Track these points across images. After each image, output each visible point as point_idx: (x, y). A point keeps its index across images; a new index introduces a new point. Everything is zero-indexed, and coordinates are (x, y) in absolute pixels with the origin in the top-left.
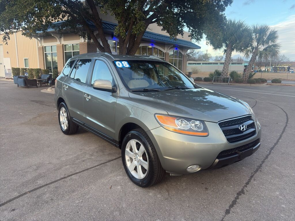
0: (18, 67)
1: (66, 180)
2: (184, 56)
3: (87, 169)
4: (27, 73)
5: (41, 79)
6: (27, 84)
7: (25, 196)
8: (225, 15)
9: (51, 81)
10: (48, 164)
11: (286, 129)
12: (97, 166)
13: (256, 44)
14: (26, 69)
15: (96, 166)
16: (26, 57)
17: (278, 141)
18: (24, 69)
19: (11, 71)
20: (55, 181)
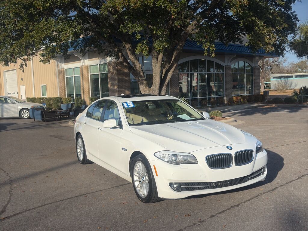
0: (34, 97)
1: (80, 197)
5: (61, 110)
6: (45, 117)
7: (47, 206)
9: (73, 112)
10: (66, 187)
14: (43, 99)
15: (108, 189)
16: (44, 84)
18: (41, 98)
20: (71, 198)
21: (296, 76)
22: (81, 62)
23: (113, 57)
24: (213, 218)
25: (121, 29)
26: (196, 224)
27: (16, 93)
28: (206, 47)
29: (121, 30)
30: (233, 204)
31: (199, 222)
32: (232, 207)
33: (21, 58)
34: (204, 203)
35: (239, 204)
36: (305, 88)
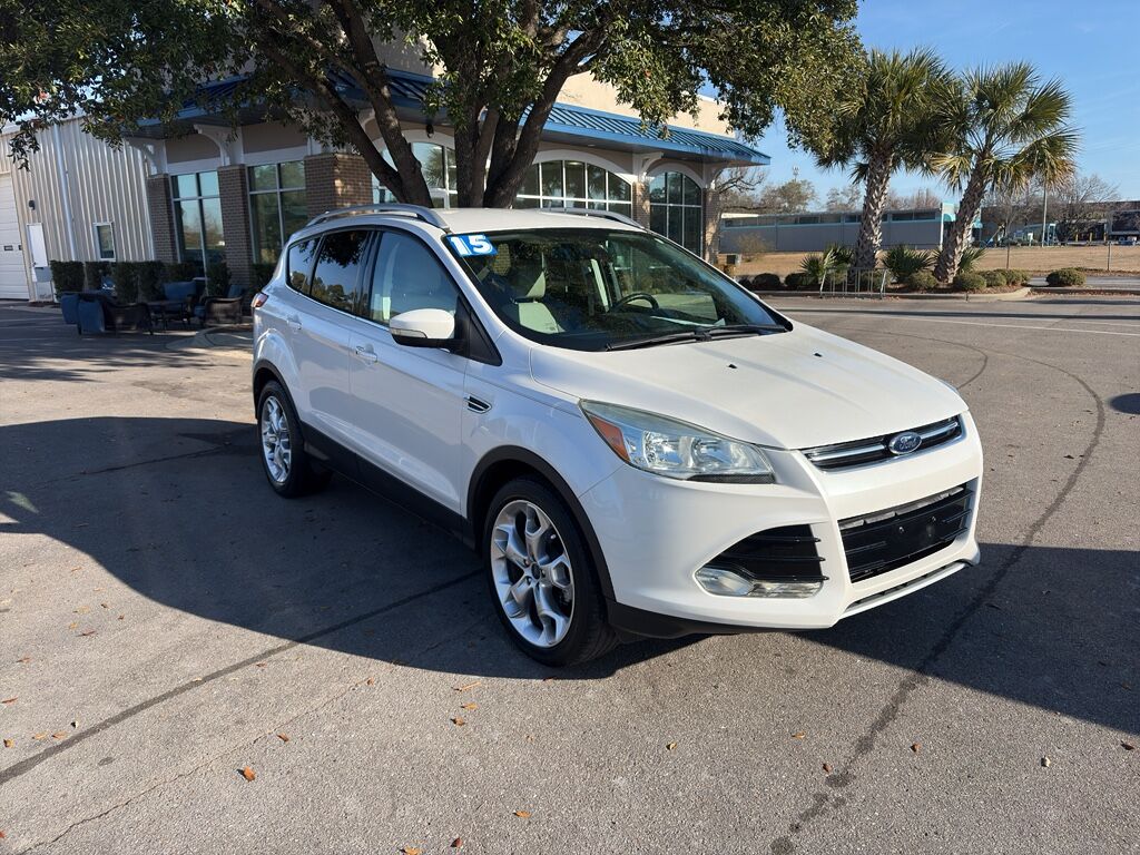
0: (74, 260)
2: (705, 193)
3: (358, 619)
4: (110, 279)
5: (164, 303)
6: (113, 321)
7: (146, 712)
8: (856, 32)
11: (1093, 454)
12: (395, 605)
13: (983, 137)
14: (104, 266)
15: (390, 607)
17: (1060, 499)
18: (96, 263)
19: (50, 273)
22: (219, 156)
23: (327, 137)
24: (873, 756)
26: (827, 798)
27: (16, 247)
31: (830, 781)
33: (14, 119)
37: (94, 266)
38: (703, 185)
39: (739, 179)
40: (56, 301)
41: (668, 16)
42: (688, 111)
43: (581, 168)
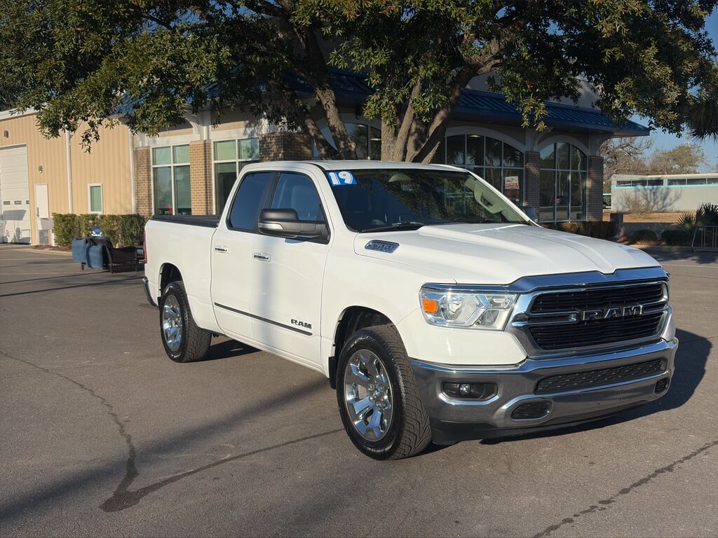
0: (70, 213)
1: (295, 444)
2: (590, 160)
4: (98, 228)
6: (111, 261)
7: (228, 463)
8: (709, 37)
14: (93, 217)
16: (95, 182)
19: (51, 224)
20: (275, 447)
21: (671, 182)
22: (192, 133)
24: (628, 495)
25: (332, 61)
26: (596, 507)
27: (24, 202)
28: (527, 109)
29: (334, 63)
30: (659, 466)
31: (600, 502)
32: (658, 471)
33: (87, 120)
34: (592, 463)
35: (672, 466)
36: (707, 209)
37: (88, 217)
38: (588, 153)
39: (628, 145)
40: (53, 245)
41: (554, 22)
42: (570, 96)
43: (480, 140)
